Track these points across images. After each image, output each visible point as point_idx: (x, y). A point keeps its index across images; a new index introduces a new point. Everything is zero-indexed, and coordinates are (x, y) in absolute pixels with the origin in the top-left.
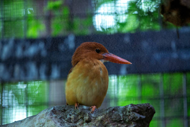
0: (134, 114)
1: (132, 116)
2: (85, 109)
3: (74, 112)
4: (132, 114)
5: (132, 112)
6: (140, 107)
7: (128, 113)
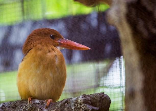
0: (86, 106)
1: (84, 108)
2: (37, 104)
3: (25, 107)
4: (83, 106)
5: (83, 104)
6: (93, 97)
7: (79, 105)
